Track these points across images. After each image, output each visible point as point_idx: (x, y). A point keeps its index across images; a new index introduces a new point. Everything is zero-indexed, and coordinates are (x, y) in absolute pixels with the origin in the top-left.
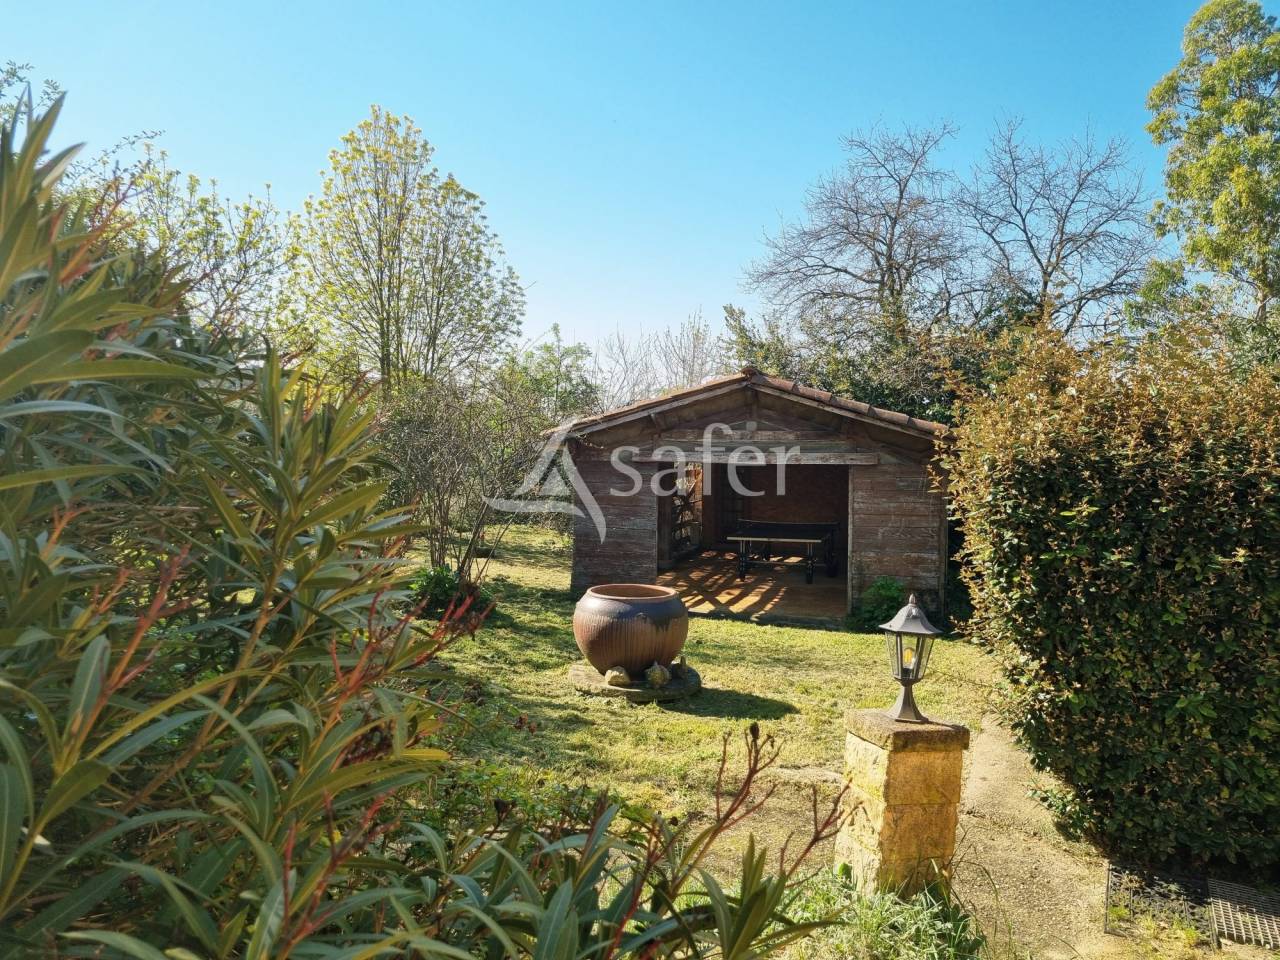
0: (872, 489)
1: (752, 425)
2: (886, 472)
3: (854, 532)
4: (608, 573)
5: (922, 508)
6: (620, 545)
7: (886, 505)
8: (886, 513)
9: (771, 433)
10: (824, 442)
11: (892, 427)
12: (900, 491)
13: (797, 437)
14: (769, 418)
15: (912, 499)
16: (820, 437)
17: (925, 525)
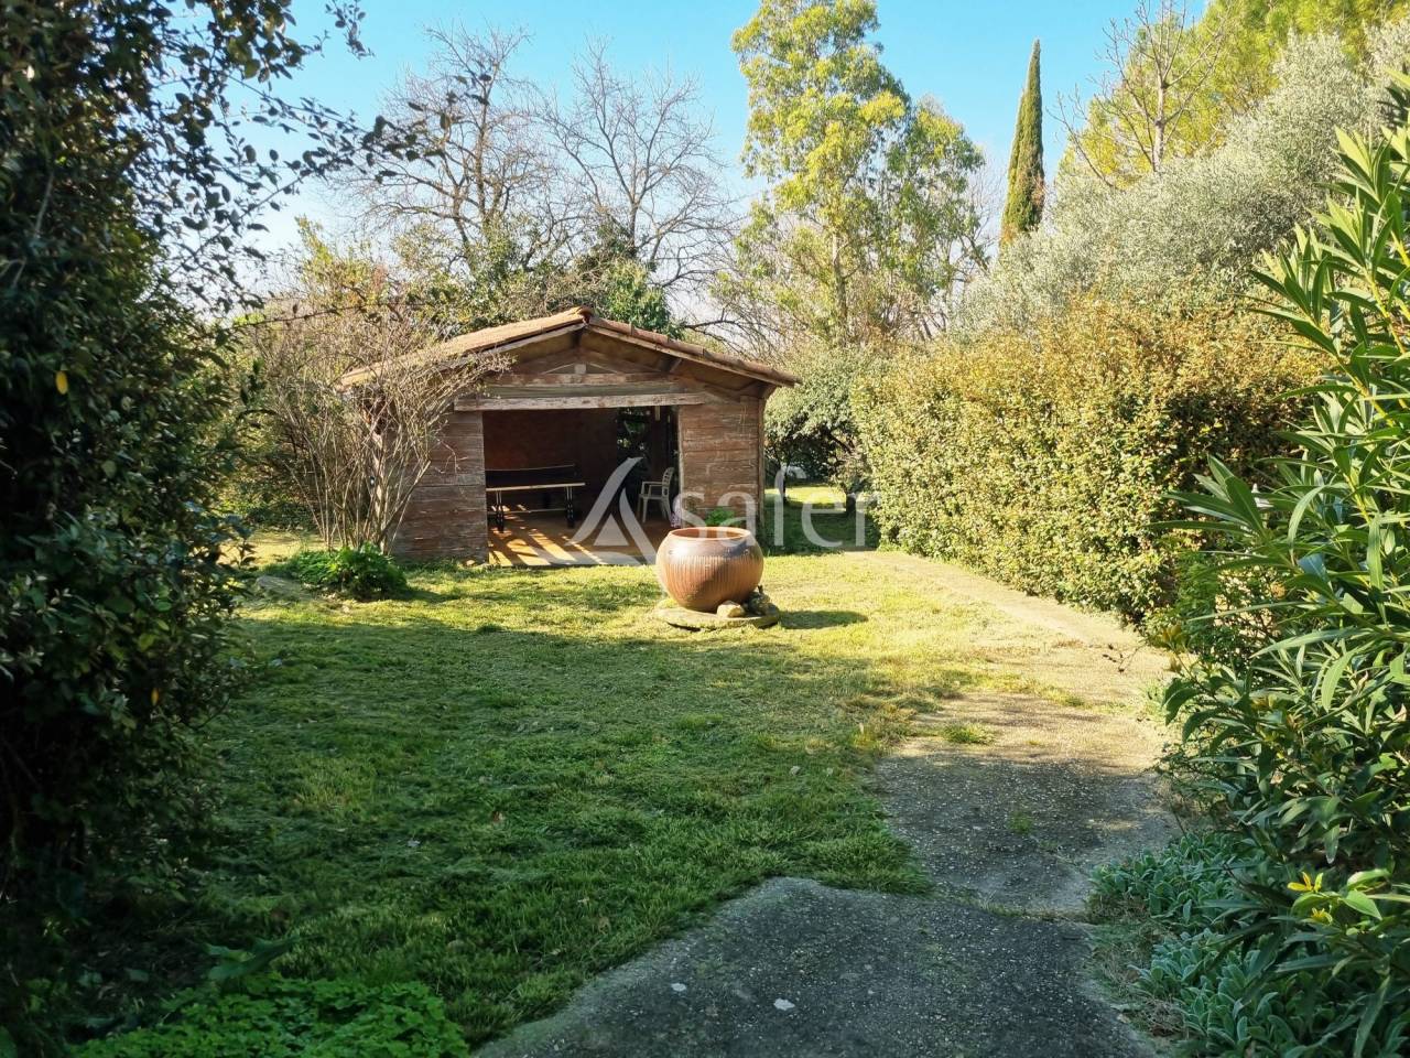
0: (699, 427)
1: (580, 368)
2: (710, 411)
3: (686, 469)
4: (431, 536)
5: (743, 443)
6: (444, 504)
7: (712, 442)
8: (713, 449)
9: (601, 376)
10: (654, 384)
11: (723, 368)
12: (724, 427)
13: (628, 378)
14: (598, 361)
15: (733, 434)
16: (650, 378)
17: (745, 457)
